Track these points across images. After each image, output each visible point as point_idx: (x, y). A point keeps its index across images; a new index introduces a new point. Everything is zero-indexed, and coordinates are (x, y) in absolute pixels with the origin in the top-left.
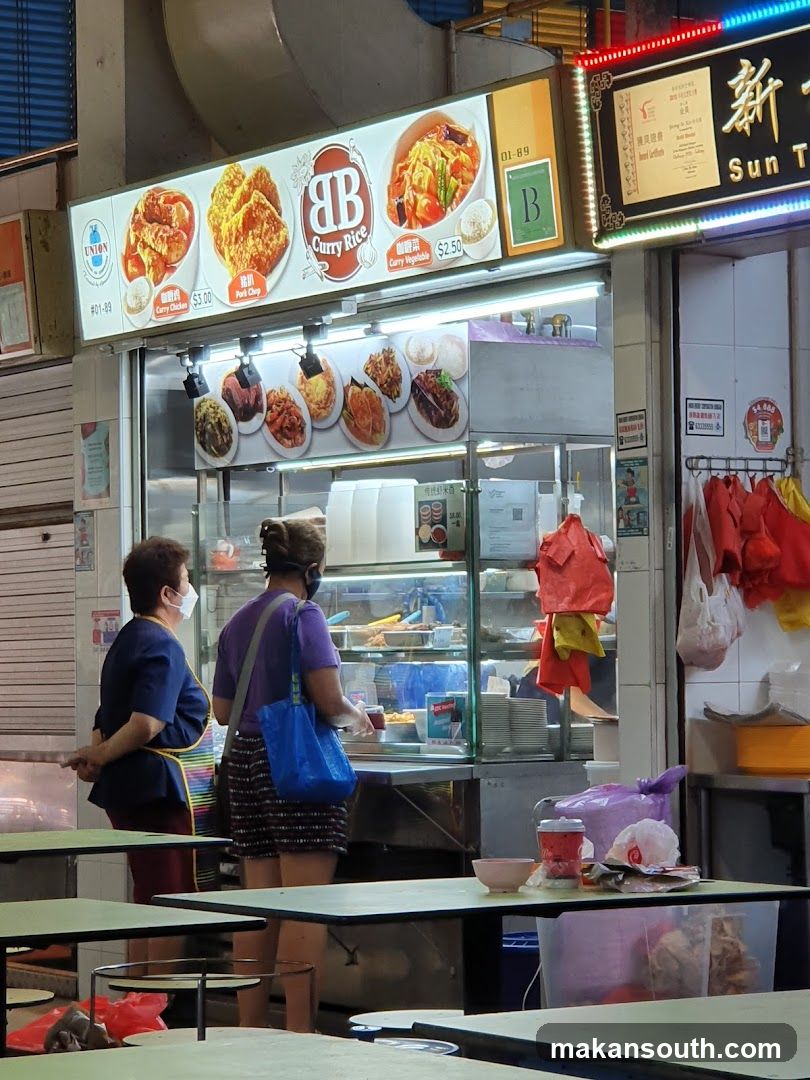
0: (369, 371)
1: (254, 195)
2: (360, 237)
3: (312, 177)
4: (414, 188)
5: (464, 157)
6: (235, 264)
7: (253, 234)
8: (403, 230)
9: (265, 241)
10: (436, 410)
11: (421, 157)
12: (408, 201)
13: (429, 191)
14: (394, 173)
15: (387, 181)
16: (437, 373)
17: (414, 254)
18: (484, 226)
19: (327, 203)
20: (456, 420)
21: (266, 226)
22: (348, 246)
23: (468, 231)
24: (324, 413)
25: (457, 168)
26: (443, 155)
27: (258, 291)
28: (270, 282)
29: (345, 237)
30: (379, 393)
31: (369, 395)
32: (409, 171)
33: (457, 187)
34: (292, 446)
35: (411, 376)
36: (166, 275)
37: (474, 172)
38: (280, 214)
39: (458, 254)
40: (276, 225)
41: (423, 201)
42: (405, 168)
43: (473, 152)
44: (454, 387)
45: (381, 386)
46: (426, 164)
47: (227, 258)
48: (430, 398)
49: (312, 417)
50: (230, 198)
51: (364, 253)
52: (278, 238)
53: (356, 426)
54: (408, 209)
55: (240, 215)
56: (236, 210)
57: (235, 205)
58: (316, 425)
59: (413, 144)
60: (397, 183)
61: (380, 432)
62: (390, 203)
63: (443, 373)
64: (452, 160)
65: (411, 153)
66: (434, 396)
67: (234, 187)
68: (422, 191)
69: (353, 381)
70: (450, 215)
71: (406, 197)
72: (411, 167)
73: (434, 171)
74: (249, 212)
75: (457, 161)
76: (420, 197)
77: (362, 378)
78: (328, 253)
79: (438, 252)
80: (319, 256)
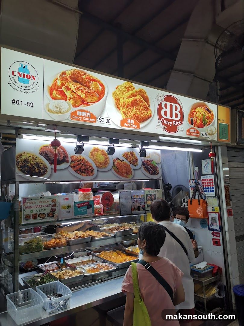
0: (124, 157)
1: (138, 96)
2: (178, 123)
3: (163, 101)
4: (196, 117)
5: (210, 116)
6: (125, 114)
7: (136, 108)
8: (192, 126)
9: (141, 112)
10: (151, 170)
11: (199, 111)
12: (194, 120)
13: (200, 120)
14: (191, 112)
15: (189, 112)
16: (151, 161)
17: (195, 133)
18: (214, 133)
19: (168, 110)
20: (158, 173)
21: (142, 107)
22: (174, 124)
23: (210, 132)
24: (104, 166)
25: (208, 118)
26: (205, 113)
27: (136, 126)
28: (142, 125)
29: (174, 122)
30: (129, 163)
31: (125, 164)
32: (195, 113)
33: (208, 122)
34: (87, 176)
35: (142, 160)
36: (83, 105)
37: (212, 120)
38: (149, 106)
39: (206, 137)
40: (147, 109)
41: (199, 122)
42: (195, 112)
43: (212, 115)
44: (157, 165)
45: (130, 161)
46: (200, 113)
47: (122, 111)
48: (149, 167)
49: (98, 167)
50: (126, 93)
51: (179, 128)
52: (147, 113)
53: (119, 171)
54: (194, 122)
55: (131, 100)
56: (129, 97)
57: (128, 95)
58: (99, 170)
59: (197, 107)
60: (192, 114)
61: (130, 174)
62: (189, 118)
63: (153, 161)
64: (207, 115)
65: (196, 109)
66: (150, 167)
67: (128, 90)
68: (199, 119)
69: (117, 158)
70: (205, 127)
71: (194, 119)
72: (196, 112)
73: (202, 116)
74: (135, 100)
75: (208, 116)
76: (198, 120)
77: (122, 158)
78: (167, 124)
79: (201, 135)
80: (163, 124)
